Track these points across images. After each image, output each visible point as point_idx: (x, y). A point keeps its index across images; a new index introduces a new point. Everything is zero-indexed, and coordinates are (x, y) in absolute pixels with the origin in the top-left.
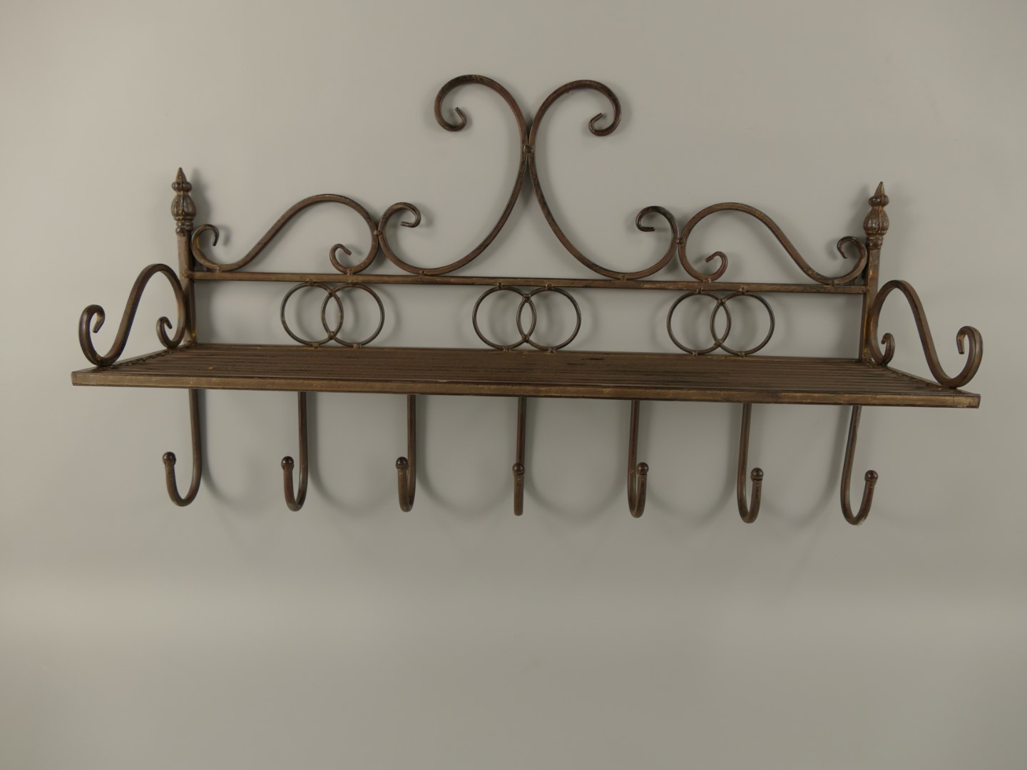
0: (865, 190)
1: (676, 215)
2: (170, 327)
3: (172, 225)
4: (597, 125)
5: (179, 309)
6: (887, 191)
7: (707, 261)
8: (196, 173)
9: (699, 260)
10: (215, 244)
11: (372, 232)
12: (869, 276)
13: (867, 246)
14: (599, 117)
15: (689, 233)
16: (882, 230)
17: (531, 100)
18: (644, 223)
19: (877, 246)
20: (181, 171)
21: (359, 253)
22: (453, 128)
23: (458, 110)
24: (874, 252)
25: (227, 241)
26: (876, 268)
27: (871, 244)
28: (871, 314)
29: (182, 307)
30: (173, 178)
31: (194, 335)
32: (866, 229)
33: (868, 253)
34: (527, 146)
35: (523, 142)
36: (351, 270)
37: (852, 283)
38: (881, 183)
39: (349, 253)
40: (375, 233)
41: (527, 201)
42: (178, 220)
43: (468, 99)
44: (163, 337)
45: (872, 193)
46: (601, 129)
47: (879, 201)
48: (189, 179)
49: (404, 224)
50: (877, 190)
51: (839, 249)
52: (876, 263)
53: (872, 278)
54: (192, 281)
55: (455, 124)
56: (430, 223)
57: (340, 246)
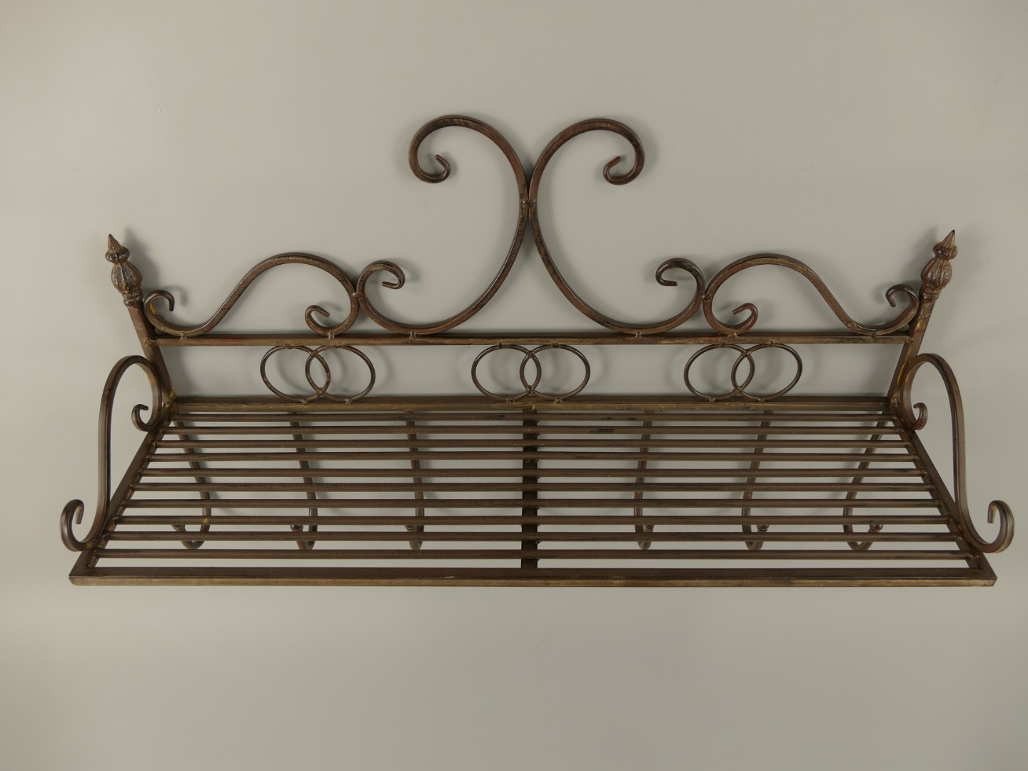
0: (932, 232)
1: (701, 266)
3: (118, 298)
4: (613, 170)
5: (150, 378)
6: (957, 242)
7: (734, 314)
8: (130, 234)
9: (727, 306)
10: (172, 308)
11: (350, 295)
12: (916, 328)
13: (921, 297)
14: (617, 160)
15: (718, 288)
16: (938, 285)
17: (531, 144)
18: (664, 277)
19: (932, 300)
20: (110, 236)
21: (338, 309)
22: (435, 178)
23: (438, 157)
24: (927, 305)
25: (185, 300)
26: (926, 320)
27: (925, 298)
28: (908, 366)
29: (152, 375)
30: (105, 247)
31: (172, 395)
32: (924, 276)
33: (920, 304)
34: (527, 202)
35: (522, 196)
36: (331, 334)
37: (898, 333)
38: (953, 231)
39: (327, 314)
40: (354, 294)
41: (528, 253)
42: (124, 294)
43: (449, 143)
45: (940, 238)
46: (617, 176)
47: (944, 251)
48: (121, 240)
49: (386, 284)
50: (947, 237)
51: (888, 296)
52: (927, 316)
53: (919, 331)
54: (155, 348)
55: (436, 173)
56: (416, 277)
57: (315, 308)
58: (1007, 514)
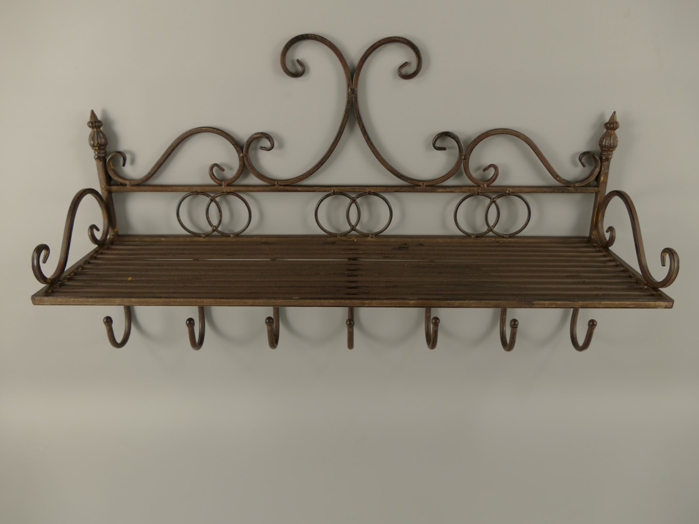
0: (602, 116)
1: (462, 138)
2: (98, 230)
3: (91, 153)
4: (404, 71)
5: (103, 214)
6: (618, 118)
7: (484, 171)
8: (105, 113)
9: (478, 169)
10: (124, 165)
11: (239, 155)
12: (601, 181)
13: (601, 159)
14: (405, 64)
15: (472, 151)
16: (612, 148)
17: (354, 54)
18: (438, 144)
19: (608, 159)
20: (92, 112)
21: (231, 168)
22: (296, 75)
23: (298, 61)
24: (605, 163)
25: (133, 161)
26: (606, 175)
27: (604, 158)
28: (600, 208)
29: (105, 211)
30: (88, 118)
31: (116, 230)
32: (601, 145)
33: (601, 163)
34: (351, 89)
35: (349, 85)
36: (225, 183)
37: (588, 185)
38: (615, 112)
39: (223, 170)
40: (241, 155)
41: (352, 128)
42: (95, 150)
43: (306, 52)
44: (93, 239)
45: (607, 120)
46: (407, 74)
47: (611, 125)
48: (99, 117)
49: (262, 148)
50: (612, 116)
51: (580, 160)
52: (606, 172)
53: (602, 183)
54: (110, 192)
55: (297, 71)
56: (281, 146)
57: (216, 165)
58: (674, 254)
